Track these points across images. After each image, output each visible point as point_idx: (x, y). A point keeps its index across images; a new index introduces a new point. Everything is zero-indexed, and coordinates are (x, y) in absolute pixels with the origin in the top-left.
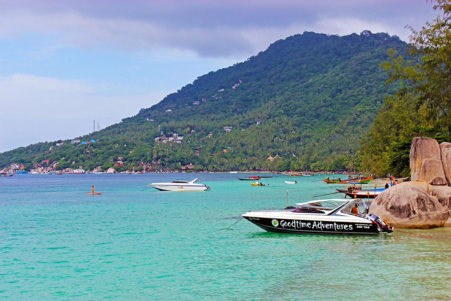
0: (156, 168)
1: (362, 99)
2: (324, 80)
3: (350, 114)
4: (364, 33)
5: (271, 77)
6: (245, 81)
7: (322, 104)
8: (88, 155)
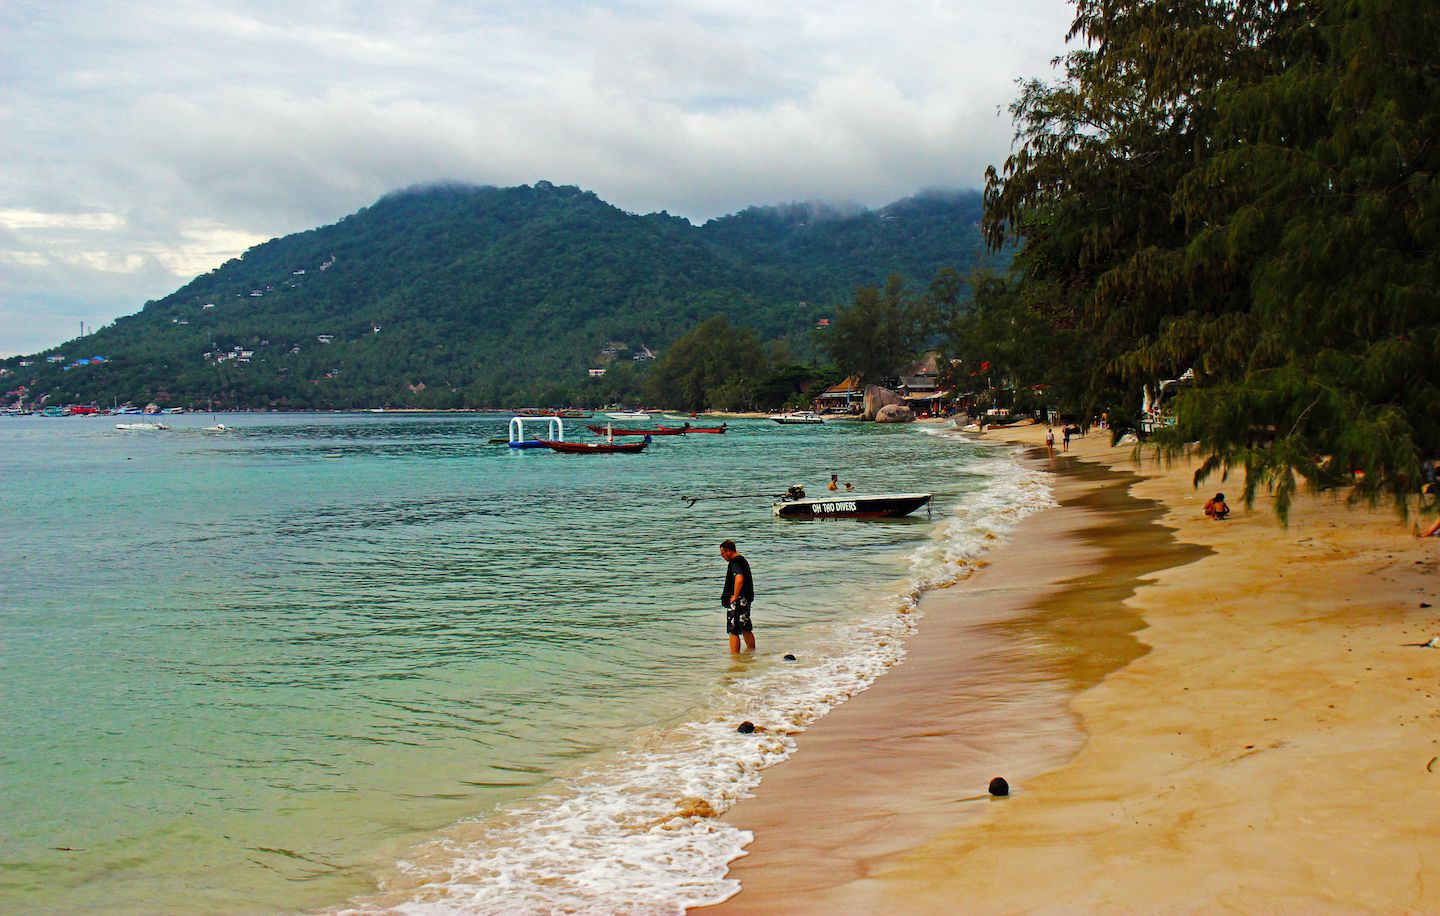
0: (228, 403)
1: (547, 294)
2: (483, 262)
3: (531, 318)
4: (541, 186)
5: (388, 253)
6: (343, 258)
7: (483, 300)
8: (103, 384)
